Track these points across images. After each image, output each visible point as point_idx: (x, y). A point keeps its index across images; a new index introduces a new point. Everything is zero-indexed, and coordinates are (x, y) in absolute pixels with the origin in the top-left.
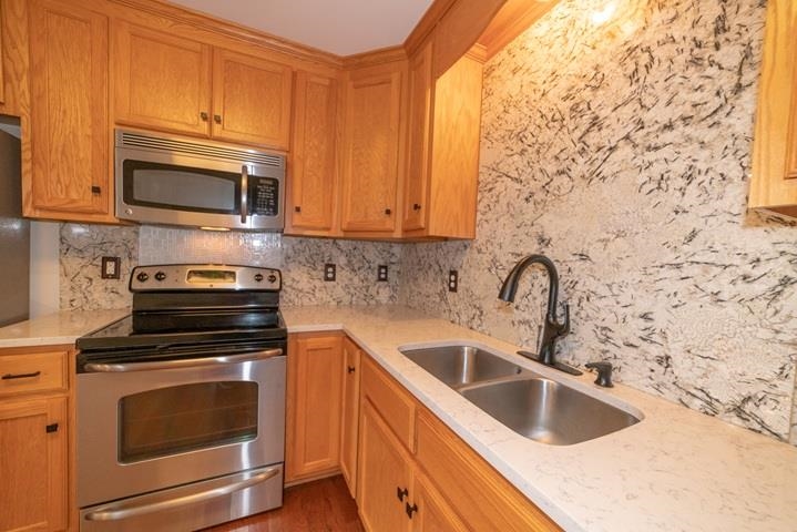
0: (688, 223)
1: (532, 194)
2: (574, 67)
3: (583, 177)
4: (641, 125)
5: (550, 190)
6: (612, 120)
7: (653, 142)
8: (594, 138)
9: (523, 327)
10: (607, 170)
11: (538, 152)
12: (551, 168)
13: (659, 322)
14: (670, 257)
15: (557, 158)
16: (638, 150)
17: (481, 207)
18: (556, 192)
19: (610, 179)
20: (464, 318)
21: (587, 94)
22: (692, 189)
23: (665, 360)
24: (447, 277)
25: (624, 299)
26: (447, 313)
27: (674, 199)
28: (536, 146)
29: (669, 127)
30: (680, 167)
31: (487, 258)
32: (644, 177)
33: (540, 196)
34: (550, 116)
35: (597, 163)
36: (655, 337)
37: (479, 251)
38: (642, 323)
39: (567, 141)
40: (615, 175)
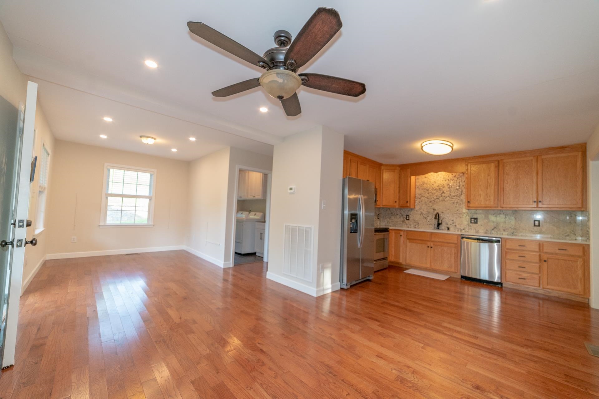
0: (457, 209)
2: (439, 182)
4: (450, 195)
6: (446, 193)
7: (452, 198)
8: (443, 195)
9: (430, 225)
10: (446, 200)
12: (435, 197)
13: (455, 221)
14: (455, 213)
16: (450, 198)
17: (417, 202)
20: (412, 226)
21: (442, 188)
22: (457, 205)
23: (456, 226)
24: (405, 217)
25: (450, 218)
26: (406, 225)
27: (455, 206)
28: (432, 193)
29: (454, 196)
30: (456, 201)
31: (419, 213)
32: (451, 202)
33: (433, 202)
34: (434, 189)
36: (454, 223)
37: (417, 211)
38: (452, 222)
39: (438, 194)
40: (447, 201)
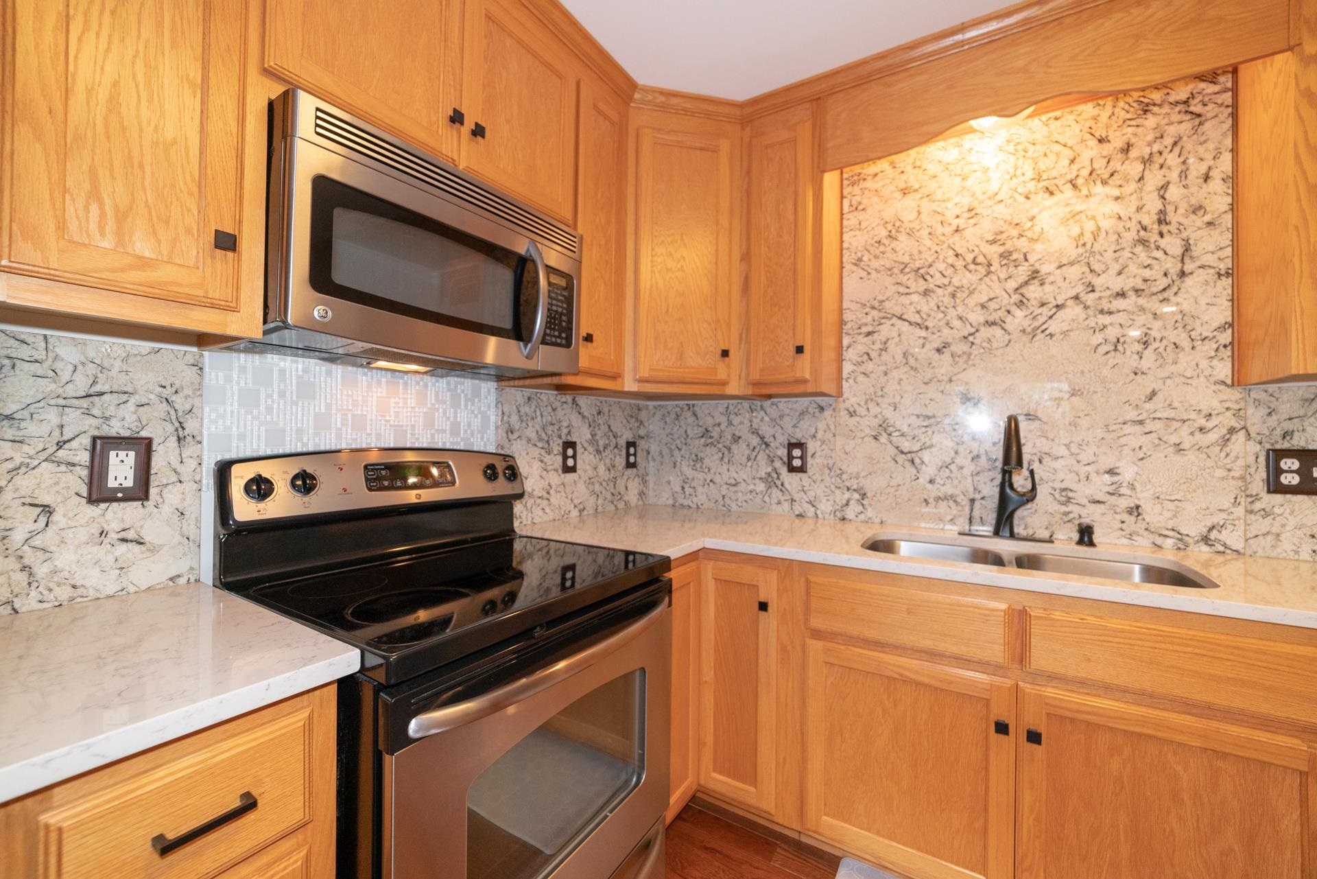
0: (1146, 384)
1: (946, 345)
3: (1024, 331)
4: (1091, 288)
5: (975, 341)
6: (1058, 276)
7: (1106, 307)
8: (1033, 292)
10: (1053, 327)
11: (954, 296)
12: (977, 317)
13: (1126, 475)
14: (1132, 415)
15: (983, 306)
16: (1090, 312)
17: (852, 354)
18: (985, 344)
19: (1058, 337)
21: (1023, 244)
22: (1149, 355)
23: (1135, 510)
24: (783, 453)
25: (1085, 458)
27: (1131, 363)
28: (950, 289)
29: (1122, 294)
30: (1134, 333)
31: (868, 424)
32: (1098, 338)
34: (970, 257)
35: (1041, 319)
36: (1123, 491)
37: (853, 413)
38: (1108, 478)
39: (998, 289)
40: (1065, 333)
